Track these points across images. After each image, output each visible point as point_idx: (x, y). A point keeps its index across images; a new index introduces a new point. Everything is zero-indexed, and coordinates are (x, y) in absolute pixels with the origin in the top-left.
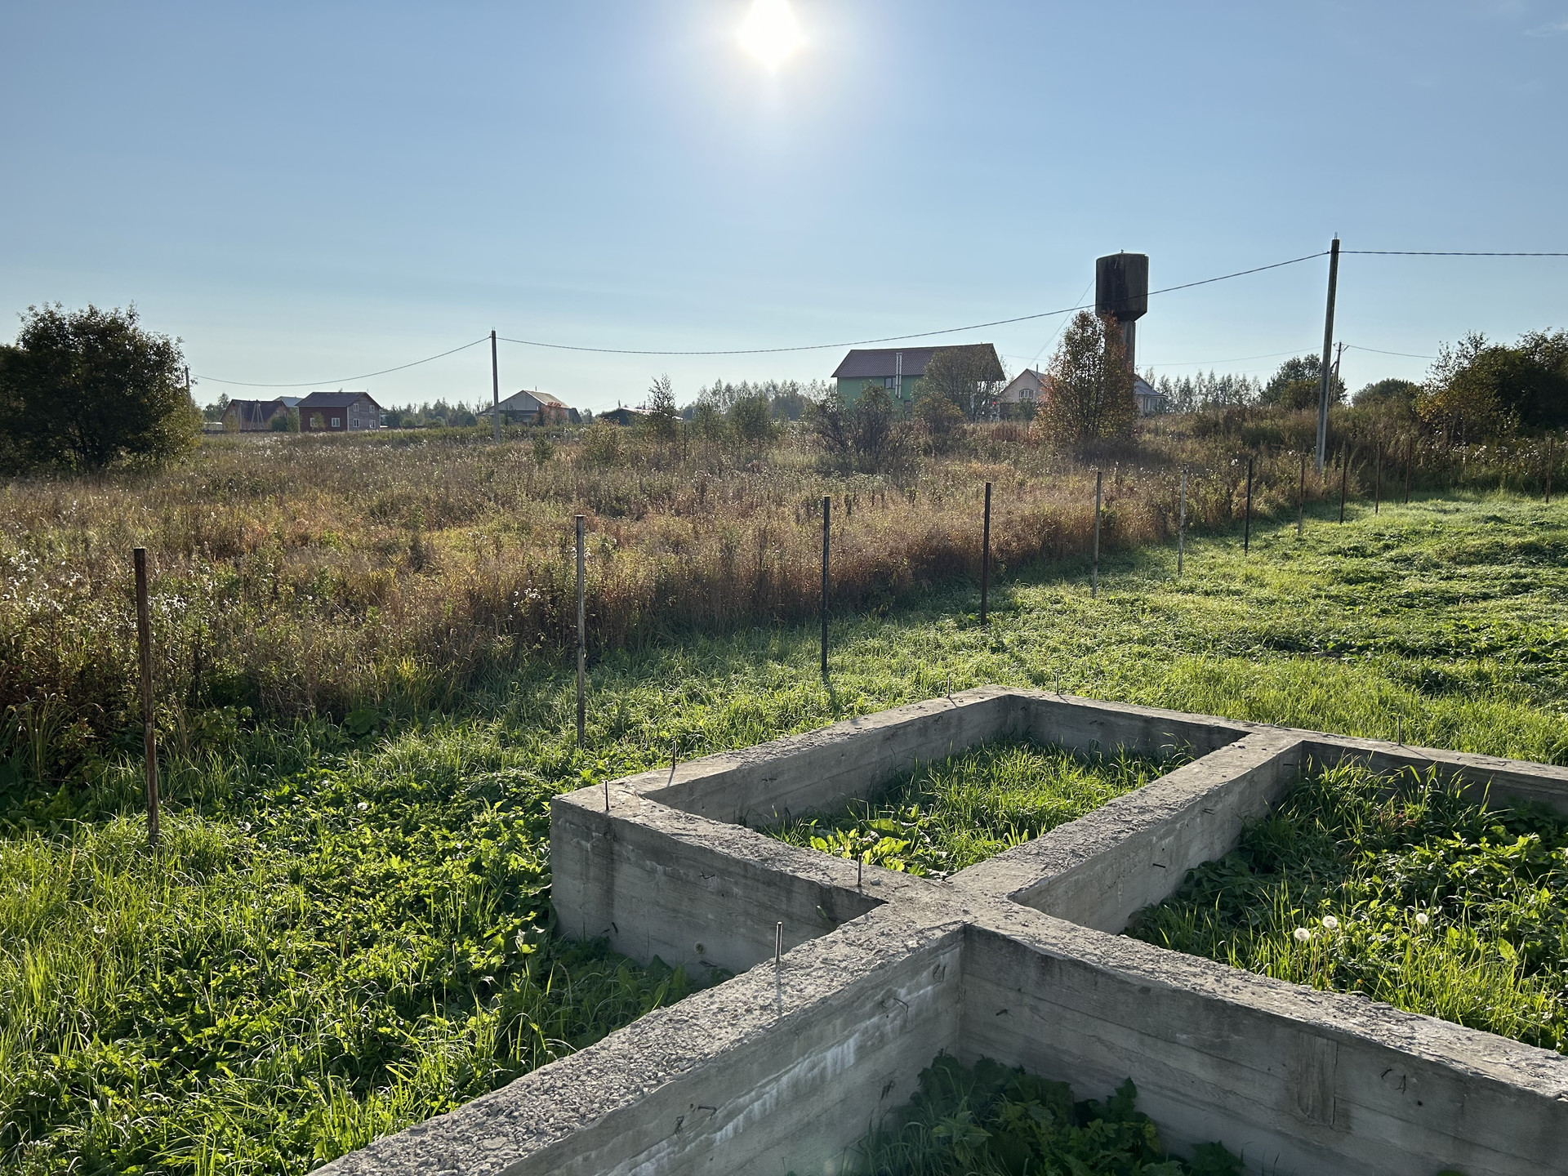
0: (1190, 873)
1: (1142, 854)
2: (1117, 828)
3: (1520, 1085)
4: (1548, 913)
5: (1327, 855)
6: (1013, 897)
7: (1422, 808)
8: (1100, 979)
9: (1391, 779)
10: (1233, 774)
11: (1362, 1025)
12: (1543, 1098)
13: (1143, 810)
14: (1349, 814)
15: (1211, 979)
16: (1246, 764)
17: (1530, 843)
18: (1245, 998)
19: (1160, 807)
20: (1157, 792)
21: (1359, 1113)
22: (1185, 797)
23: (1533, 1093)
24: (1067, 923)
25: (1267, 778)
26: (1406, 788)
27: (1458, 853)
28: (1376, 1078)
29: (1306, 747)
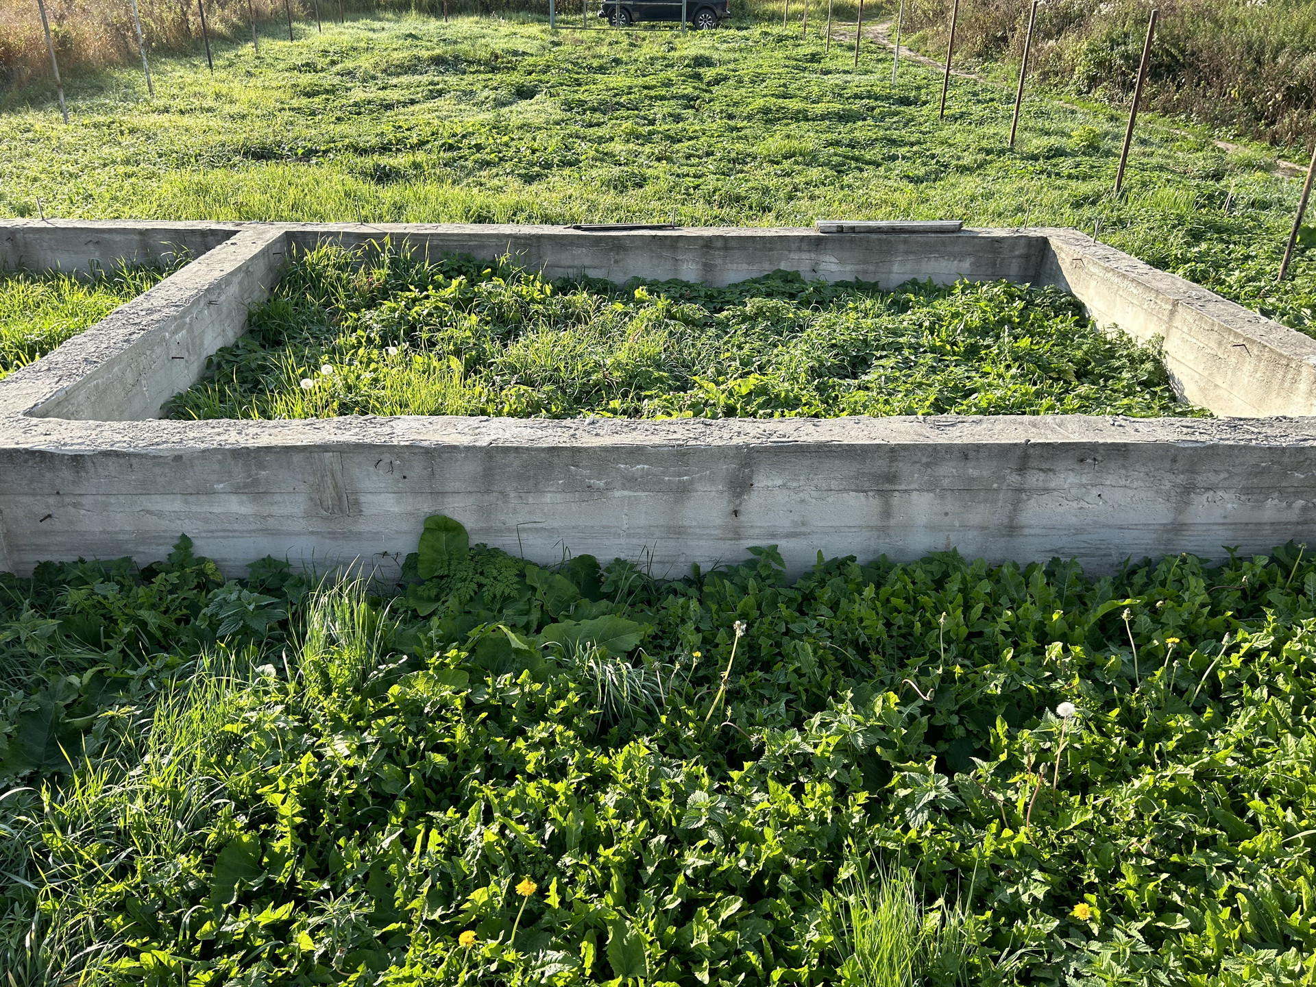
0: (210, 360)
1: (158, 350)
2: (126, 331)
3: (466, 444)
4: (477, 331)
5: (321, 322)
6: (30, 413)
7: (385, 271)
8: (134, 461)
9: (359, 253)
10: (229, 268)
11: (357, 434)
12: (481, 448)
13: (150, 311)
14: (333, 286)
15: (234, 433)
16: (239, 258)
17: (460, 284)
18: (264, 441)
19: (167, 306)
20: (163, 293)
21: (364, 499)
22: (188, 294)
23: (475, 447)
24: (91, 422)
25: (260, 269)
26: (371, 257)
27: (415, 300)
28: (372, 469)
29: (289, 236)
